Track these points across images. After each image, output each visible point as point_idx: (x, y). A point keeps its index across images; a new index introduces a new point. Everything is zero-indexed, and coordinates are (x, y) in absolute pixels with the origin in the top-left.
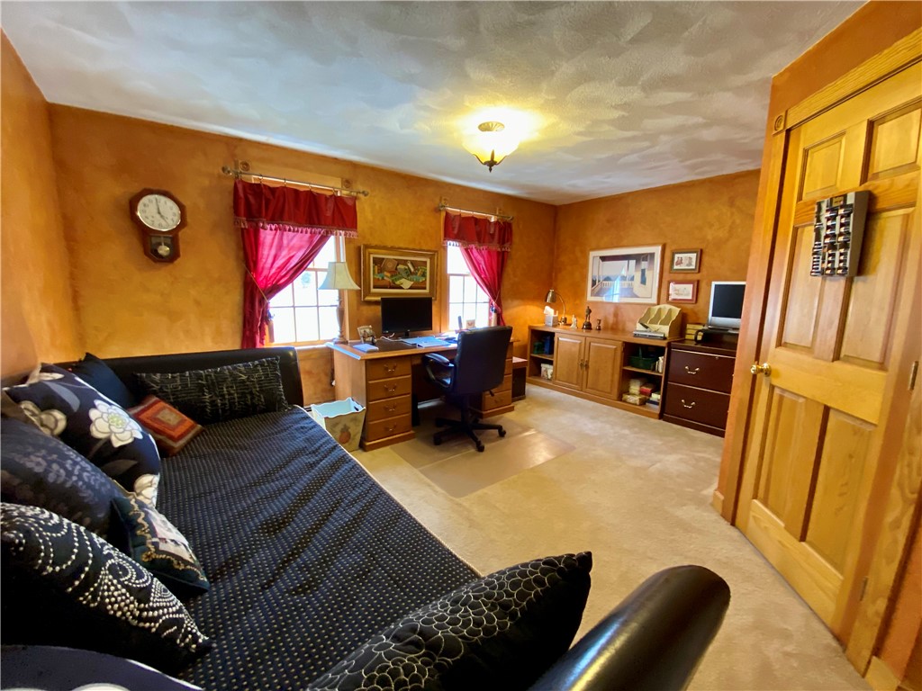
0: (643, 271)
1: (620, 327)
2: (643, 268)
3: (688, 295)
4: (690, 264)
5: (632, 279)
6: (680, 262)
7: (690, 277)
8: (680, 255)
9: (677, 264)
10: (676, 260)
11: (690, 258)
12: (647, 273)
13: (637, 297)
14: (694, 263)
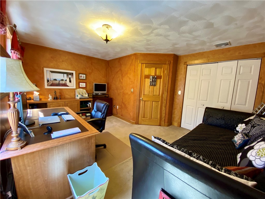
0: (70, 78)
1: (63, 97)
2: (70, 77)
3: (84, 86)
4: (84, 78)
5: (66, 80)
6: (81, 77)
7: (84, 81)
8: (81, 75)
9: (80, 77)
10: (80, 76)
11: (84, 76)
12: (71, 79)
13: (68, 86)
14: (85, 77)
